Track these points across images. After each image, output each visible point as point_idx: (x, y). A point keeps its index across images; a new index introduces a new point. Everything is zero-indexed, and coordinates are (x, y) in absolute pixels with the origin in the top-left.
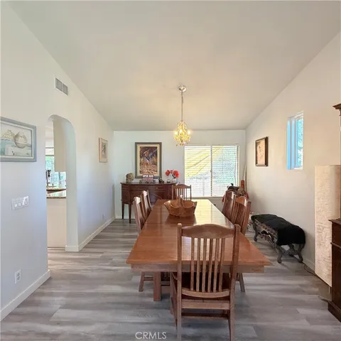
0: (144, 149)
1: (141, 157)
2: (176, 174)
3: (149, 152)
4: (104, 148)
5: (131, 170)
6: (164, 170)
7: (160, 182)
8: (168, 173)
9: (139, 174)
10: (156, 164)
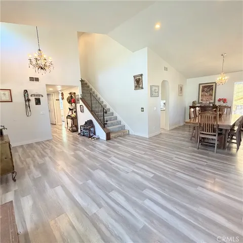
0: (204, 87)
1: (202, 92)
2: (225, 101)
3: (208, 89)
4: (181, 89)
5: (196, 99)
6: (217, 99)
7: (213, 105)
8: (219, 100)
9: (200, 101)
10: (212, 95)
